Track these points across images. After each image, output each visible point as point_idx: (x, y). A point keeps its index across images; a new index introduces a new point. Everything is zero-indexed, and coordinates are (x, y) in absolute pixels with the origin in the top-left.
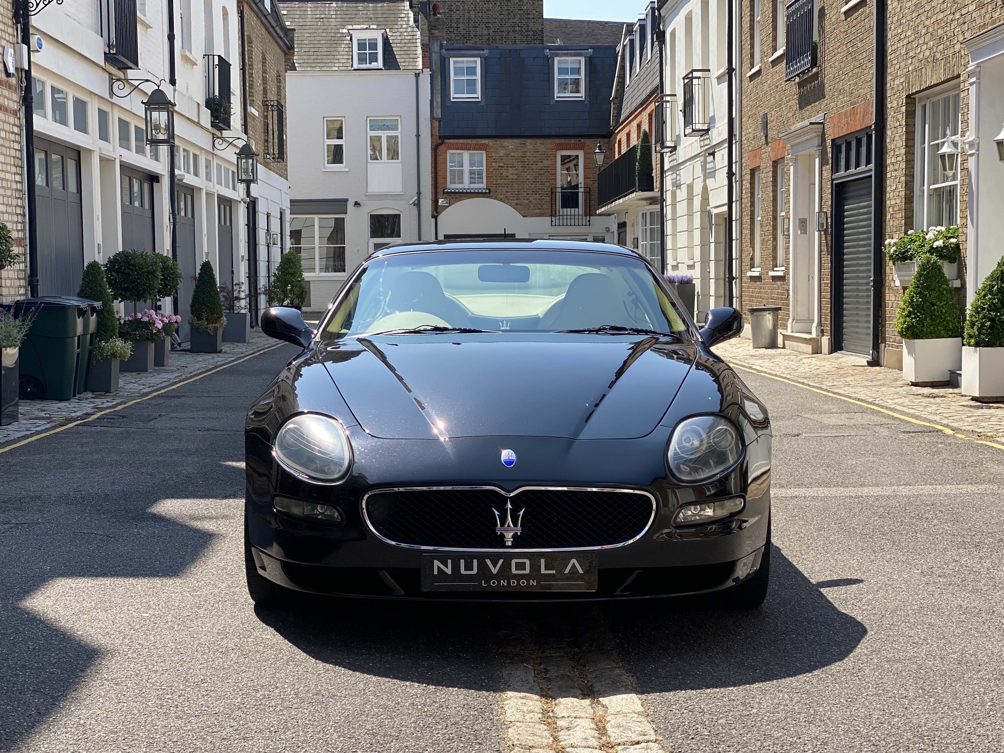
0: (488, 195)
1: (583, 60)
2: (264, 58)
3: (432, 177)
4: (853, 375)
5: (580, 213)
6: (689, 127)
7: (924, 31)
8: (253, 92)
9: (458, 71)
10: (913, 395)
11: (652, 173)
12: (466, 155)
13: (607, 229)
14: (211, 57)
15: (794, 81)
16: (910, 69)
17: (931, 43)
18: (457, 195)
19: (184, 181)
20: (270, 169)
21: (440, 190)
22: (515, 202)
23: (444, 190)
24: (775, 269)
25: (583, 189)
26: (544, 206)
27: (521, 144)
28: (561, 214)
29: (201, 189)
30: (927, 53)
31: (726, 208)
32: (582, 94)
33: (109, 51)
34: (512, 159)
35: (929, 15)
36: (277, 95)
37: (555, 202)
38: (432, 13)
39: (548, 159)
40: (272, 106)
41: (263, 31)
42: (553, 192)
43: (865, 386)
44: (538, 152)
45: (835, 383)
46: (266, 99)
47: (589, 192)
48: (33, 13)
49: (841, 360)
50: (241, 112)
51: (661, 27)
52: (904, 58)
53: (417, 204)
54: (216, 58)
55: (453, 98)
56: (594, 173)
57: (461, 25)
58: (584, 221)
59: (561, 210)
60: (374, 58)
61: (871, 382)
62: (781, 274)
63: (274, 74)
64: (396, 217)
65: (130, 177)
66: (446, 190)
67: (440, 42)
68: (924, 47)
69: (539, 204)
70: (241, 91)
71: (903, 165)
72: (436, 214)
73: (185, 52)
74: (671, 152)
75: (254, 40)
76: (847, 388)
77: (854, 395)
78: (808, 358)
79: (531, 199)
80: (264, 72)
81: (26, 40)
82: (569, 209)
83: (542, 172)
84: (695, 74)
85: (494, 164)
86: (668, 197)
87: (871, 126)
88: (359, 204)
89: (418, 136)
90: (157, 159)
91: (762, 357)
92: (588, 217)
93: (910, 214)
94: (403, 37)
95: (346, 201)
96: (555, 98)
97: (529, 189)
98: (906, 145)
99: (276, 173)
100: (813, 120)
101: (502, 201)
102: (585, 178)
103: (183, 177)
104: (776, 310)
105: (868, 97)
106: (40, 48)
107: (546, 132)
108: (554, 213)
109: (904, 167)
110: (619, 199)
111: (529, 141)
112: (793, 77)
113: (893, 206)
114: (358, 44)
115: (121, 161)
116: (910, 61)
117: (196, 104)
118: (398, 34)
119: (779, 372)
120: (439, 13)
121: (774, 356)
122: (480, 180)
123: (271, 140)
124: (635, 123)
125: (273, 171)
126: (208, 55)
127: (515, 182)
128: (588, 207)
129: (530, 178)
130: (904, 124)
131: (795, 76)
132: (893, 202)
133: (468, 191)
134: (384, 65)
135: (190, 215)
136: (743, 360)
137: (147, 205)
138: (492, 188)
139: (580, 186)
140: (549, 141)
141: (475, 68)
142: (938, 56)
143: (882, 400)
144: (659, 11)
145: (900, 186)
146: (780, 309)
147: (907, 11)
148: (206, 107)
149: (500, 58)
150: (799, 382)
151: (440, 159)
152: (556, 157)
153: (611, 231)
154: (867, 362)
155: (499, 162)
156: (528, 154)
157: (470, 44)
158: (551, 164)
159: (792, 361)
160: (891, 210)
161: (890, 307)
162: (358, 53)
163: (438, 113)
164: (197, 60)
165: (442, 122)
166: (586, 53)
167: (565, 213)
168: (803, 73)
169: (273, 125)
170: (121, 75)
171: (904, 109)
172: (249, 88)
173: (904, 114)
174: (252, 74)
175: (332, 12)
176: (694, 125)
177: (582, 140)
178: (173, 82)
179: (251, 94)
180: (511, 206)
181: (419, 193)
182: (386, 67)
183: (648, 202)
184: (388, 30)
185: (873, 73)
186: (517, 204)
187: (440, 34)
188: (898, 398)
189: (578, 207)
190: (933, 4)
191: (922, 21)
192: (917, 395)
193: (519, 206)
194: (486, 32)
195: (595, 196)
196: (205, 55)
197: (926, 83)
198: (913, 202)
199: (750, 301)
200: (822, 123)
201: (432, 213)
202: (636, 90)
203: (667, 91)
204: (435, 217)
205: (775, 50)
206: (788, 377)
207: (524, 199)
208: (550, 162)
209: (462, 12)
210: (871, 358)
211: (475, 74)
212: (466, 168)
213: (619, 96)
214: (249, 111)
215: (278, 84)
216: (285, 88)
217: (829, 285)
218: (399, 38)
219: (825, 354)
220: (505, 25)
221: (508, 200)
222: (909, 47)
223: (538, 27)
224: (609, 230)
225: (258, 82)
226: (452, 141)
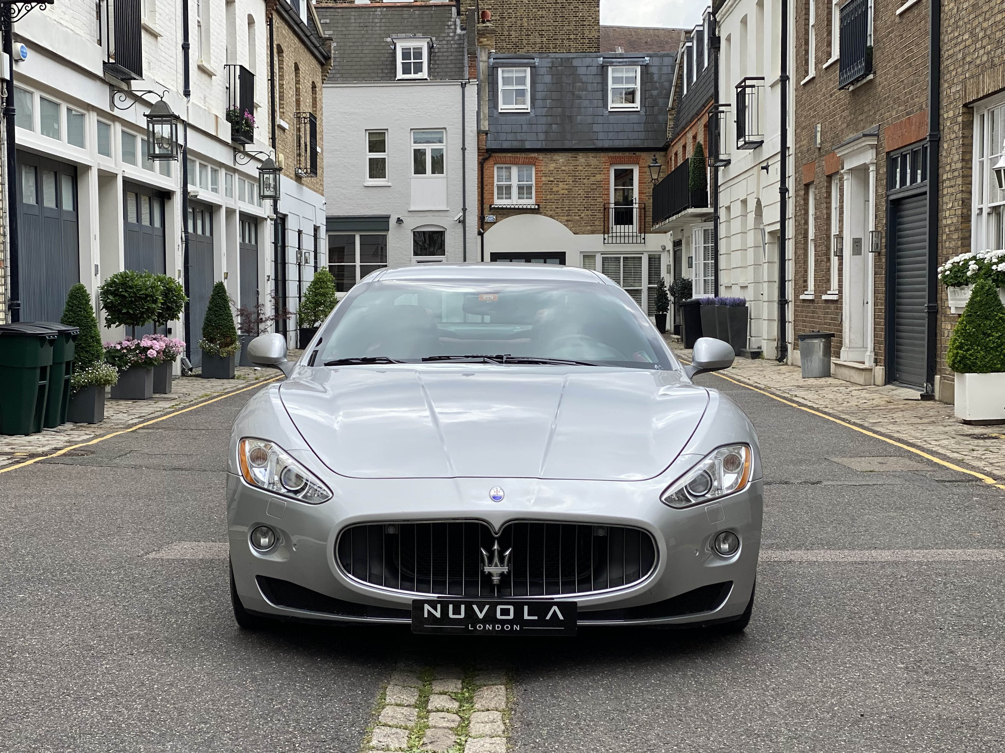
0: (537, 211)
1: (639, 69)
2: (297, 68)
3: (478, 192)
4: (902, 411)
5: (635, 231)
6: (742, 139)
7: (981, 35)
8: (283, 104)
9: (507, 81)
10: (962, 435)
11: (707, 188)
12: (514, 171)
13: (663, 247)
14: (232, 68)
15: (848, 89)
16: (967, 76)
17: (989, 47)
18: (505, 211)
19: (198, 197)
20: (303, 184)
21: (486, 206)
22: (566, 218)
23: (491, 206)
24: (829, 292)
25: (637, 204)
26: (597, 223)
27: (572, 157)
28: (614, 231)
29: (220, 207)
30: (985, 58)
31: (778, 227)
32: (637, 105)
33: (108, 60)
34: (563, 173)
35: (987, 16)
36: (313, 107)
37: (608, 218)
38: (481, 20)
39: (600, 174)
40: (305, 118)
41: (296, 40)
42: (606, 209)
43: (912, 424)
44: (591, 165)
45: (879, 420)
46: (298, 111)
47: (644, 208)
48: (15, 19)
49: (895, 392)
50: (269, 125)
51: (717, 33)
52: (961, 64)
53: (463, 222)
54: (238, 68)
55: (501, 109)
56: (649, 188)
57: (513, 33)
58: (639, 238)
59: (614, 227)
60: (418, 69)
61: (921, 419)
62: (835, 298)
63: (310, 84)
64: (441, 234)
65: (136, 195)
66: (493, 206)
67: (489, 50)
68: (982, 52)
69: (591, 220)
70: (269, 103)
71: (959, 181)
72: (482, 231)
73: (202, 61)
74: (725, 166)
75: (285, 49)
76: (891, 425)
77: (896, 435)
78: (859, 390)
79: (583, 215)
80: (298, 82)
81: (7, 49)
82: (623, 226)
83: (595, 187)
84: (748, 83)
85: (543, 179)
86: (722, 213)
87: (926, 138)
88: (402, 220)
89: (464, 149)
90: (168, 175)
91: (809, 388)
92: (643, 235)
93: (967, 235)
94: (450, 46)
95: (388, 217)
96: (609, 108)
97: (581, 205)
98: (962, 159)
99: (310, 188)
100: (866, 131)
101: (552, 218)
102: (640, 193)
103: (196, 194)
104: (828, 337)
105: (924, 106)
106: (25, 57)
107: (599, 144)
108: (606, 230)
109: (960, 183)
110: (673, 215)
111: (581, 154)
112: (846, 85)
113: (949, 225)
114: (403, 53)
115: (124, 177)
116: (967, 67)
117: (214, 116)
118: (444, 42)
119: (822, 406)
120: (488, 21)
121: (822, 387)
122: (529, 196)
123: (303, 154)
124: (690, 135)
125: (306, 186)
126: (229, 65)
127: (565, 197)
128: (643, 223)
129: (582, 193)
130: (961, 135)
131: (848, 84)
132: (949, 222)
133: (517, 207)
134: (429, 75)
135: (208, 234)
136: (787, 391)
137: (157, 224)
138: (542, 204)
139: (634, 202)
140: (602, 154)
141: (525, 77)
142: (996, 61)
143: (925, 441)
144: (714, 16)
145: (956, 204)
146: (833, 335)
147: (964, 12)
148: (227, 120)
149: (551, 68)
150: (840, 419)
151: (486, 172)
152: (609, 171)
153: (667, 249)
154: (921, 395)
155: (549, 176)
156: (580, 168)
157: (522, 52)
158: (603, 179)
159: (841, 393)
160: (947, 230)
161: (946, 335)
162: (403, 63)
163: (485, 126)
164: (215, 71)
165: (489, 135)
166: (643, 61)
167: (618, 231)
168: (857, 80)
169: (306, 139)
170: (124, 86)
171: (960, 119)
172: (280, 100)
173: (961, 125)
174: (283, 85)
175: (376, 20)
176: (747, 137)
177: (638, 153)
178: (187, 93)
179: (282, 106)
180: (561, 222)
181: (464, 210)
182: (431, 78)
183: (704, 219)
184: (434, 39)
185: (928, 81)
186: (567, 221)
187: (488, 43)
188: (944, 439)
189: (632, 224)
190: (992, 4)
191: (979, 23)
192: (967, 435)
193: (570, 223)
194: (538, 40)
195: (650, 213)
196: (227, 65)
197: (983, 91)
198: (970, 221)
199: (803, 326)
200: (877, 135)
201: (479, 229)
202: (693, 100)
203: (721, 102)
204: (481, 234)
205: (829, 55)
206: (830, 412)
207: (575, 216)
208: (603, 176)
209: (514, 20)
210: (925, 391)
211: (524, 84)
212: (515, 182)
213: (676, 107)
214: (277, 123)
215: (314, 96)
216: (320, 100)
217: (883, 311)
218: (445, 46)
219: (878, 386)
220: (559, 32)
221: (558, 216)
222: (966, 51)
223: (594, 34)
224: (665, 248)
225: (290, 94)
226: (500, 155)
